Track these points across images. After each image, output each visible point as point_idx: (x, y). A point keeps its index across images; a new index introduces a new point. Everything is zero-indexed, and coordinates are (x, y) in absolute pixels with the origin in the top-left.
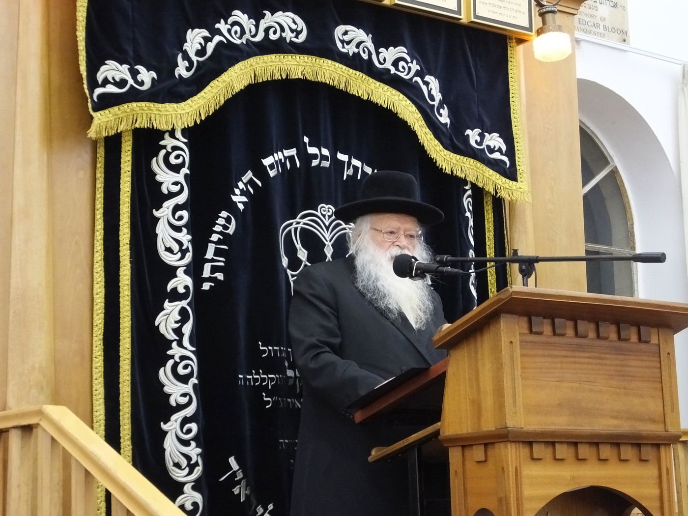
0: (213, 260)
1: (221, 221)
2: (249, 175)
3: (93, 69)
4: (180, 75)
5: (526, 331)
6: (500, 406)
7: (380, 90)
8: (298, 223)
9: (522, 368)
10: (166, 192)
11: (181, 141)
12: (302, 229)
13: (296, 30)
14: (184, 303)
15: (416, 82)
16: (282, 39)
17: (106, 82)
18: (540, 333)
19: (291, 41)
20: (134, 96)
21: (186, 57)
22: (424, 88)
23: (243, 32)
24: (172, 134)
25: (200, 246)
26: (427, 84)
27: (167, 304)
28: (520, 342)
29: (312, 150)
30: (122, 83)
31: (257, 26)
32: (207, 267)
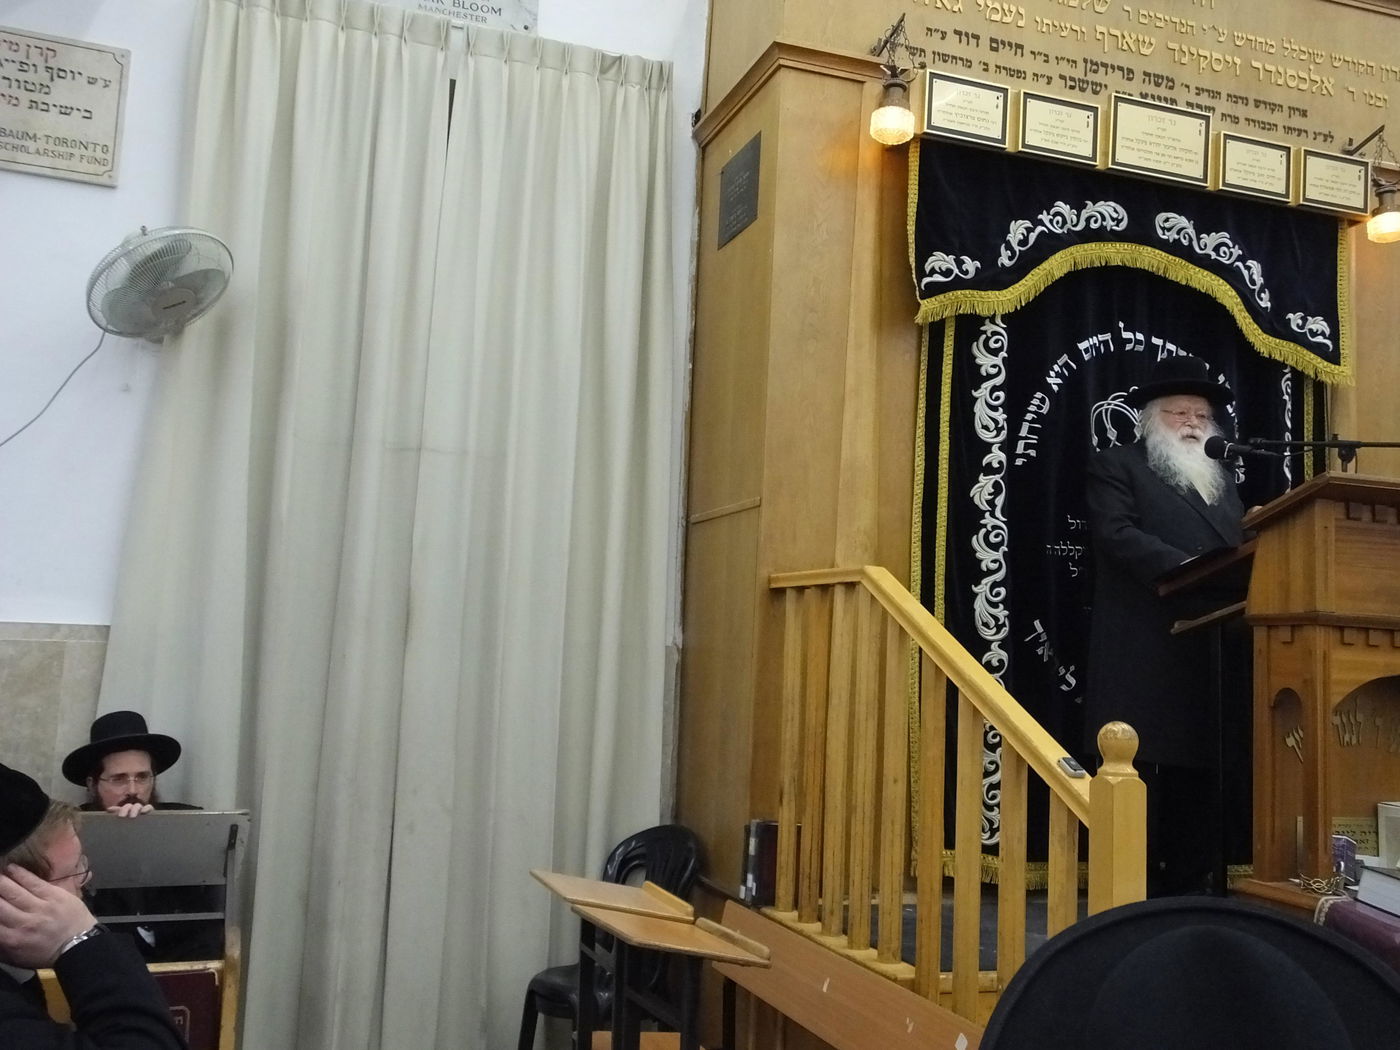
0: (1026, 438)
1: (1035, 402)
2: (1065, 358)
3: (922, 259)
4: (1002, 264)
5: (1342, 517)
6: (1311, 590)
7: (1200, 276)
8: (1109, 404)
9: (1337, 553)
10: (985, 374)
11: (1000, 327)
12: (1113, 410)
13: (1117, 219)
14: (997, 477)
15: (1237, 266)
16: (1102, 228)
17: (933, 272)
18: (1359, 519)
19: (1111, 230)
20: (959, 284)
21: (1009, 247)
22: (1245, 273)
23: (1065, 222)
24: (992, 320)
25: (1014, 423)
26: (1248, 268)
27: (981, 477)
28: (1336, 527)
29: (1127, 335)
30: (948, 273)
31: (1078, 216)
32: (1021, 444)
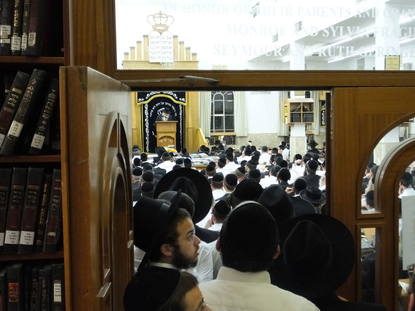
1: (151, 111)
2: (155, 106)
3: (138, 100)
4: (146, 99)
7: (168, 96)
11: (147, 104)
13: (159, 92)
22: (174, 95)
25: (149, 113)
27: (146, 119)
29: (162, 103)
30: (141, 100)
